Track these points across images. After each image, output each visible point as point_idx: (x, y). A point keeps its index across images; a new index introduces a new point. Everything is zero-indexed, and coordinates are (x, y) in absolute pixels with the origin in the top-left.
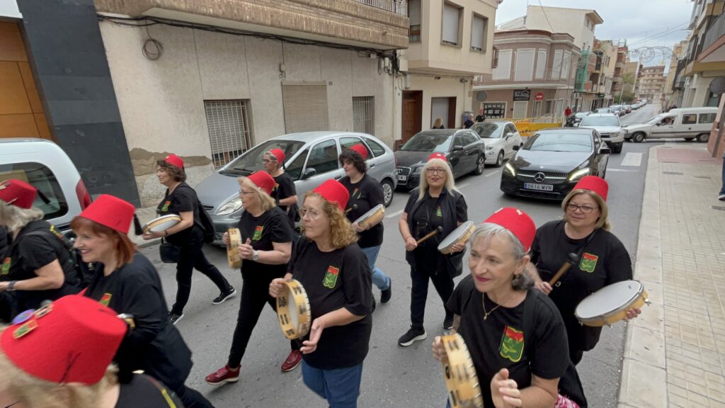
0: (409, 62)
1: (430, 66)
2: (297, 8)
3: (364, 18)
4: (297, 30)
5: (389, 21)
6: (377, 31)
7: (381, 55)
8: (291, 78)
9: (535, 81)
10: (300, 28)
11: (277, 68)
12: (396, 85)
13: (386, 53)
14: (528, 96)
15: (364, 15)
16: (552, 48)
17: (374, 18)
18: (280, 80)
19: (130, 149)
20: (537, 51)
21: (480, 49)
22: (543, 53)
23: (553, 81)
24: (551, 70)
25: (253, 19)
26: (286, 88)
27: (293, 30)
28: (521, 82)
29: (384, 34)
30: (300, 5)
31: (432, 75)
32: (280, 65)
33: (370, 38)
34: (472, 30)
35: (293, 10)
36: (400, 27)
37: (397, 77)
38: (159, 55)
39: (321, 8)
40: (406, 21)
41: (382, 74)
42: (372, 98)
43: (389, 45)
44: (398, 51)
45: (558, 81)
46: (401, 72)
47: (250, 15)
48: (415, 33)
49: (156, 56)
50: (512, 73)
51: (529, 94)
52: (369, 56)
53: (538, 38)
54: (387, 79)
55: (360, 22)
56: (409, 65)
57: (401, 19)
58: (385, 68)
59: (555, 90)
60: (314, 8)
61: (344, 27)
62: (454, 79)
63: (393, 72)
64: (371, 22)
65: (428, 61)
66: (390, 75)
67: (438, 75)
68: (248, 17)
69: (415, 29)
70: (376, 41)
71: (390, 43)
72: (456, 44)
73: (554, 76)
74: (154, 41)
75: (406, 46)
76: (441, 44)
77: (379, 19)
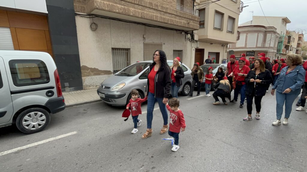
0: (199, 36)
1: (208, 38)
2: (152, 11)
3: (180, 16)
4: (152, 20)
5: (191, 18)
6: (185, 22)
7: (186, 33)
8: (148, 41)
9: (257, 47)
10: (153, 19)
11: (142, 36)
12: (193, 46)
13: (189, 32)
14: (253, 54)
15: (180, 15)
16: (265, 33)
17: (184, 16)
18: (144, 41)
19: (81, 66)
20: (258, 34)
21: (231, 32)
22: (261, 36)
23: (267, 48)
24: (265, 43)
25: (134, 15)
26: (145, 45)
27: (150, 20)
28: (250, 48)
29: (188, 23)
30: (153, 10)
31: (209, 43)
32: (143, 35)
33: (182, 25)
34: (228, 24)
35: (150, 12)
36: (195, 21)
37: (193, 42)
38: (96, 29)
39: (162, 11)
40: (198, 18)
41: (187, 41)
42: (181, 51)
43: (190, 28)
44: (194, 31)
45: (269, 48)
46: (195, 40)
47: (133, 13)
48: (202, 24)
49: (95, 30)
50: (246, 44)
51: (254, 53)
52: (181, 33)
53: (259, 29)
54: (189, 43)
55: (178, 18)
56: (199, 38)
57: (196, 17)
58: (188, 38)
59: (267, 52)
60: (159, 12)
61: (171, 19)
62: (219, 45)
63: (192, 40)
64: (183, 18)
65: (207, 36)
66: (190, 41)
67: (212, 42)
68: (132, 14)
69: (202, 22)
70: (185, 26)
71: (191, 27)
72: (220, 29)
73: (267, 45)
74: (95, 23)
75: (198, 29)
76: (214, 29)
77: (186, 17)
